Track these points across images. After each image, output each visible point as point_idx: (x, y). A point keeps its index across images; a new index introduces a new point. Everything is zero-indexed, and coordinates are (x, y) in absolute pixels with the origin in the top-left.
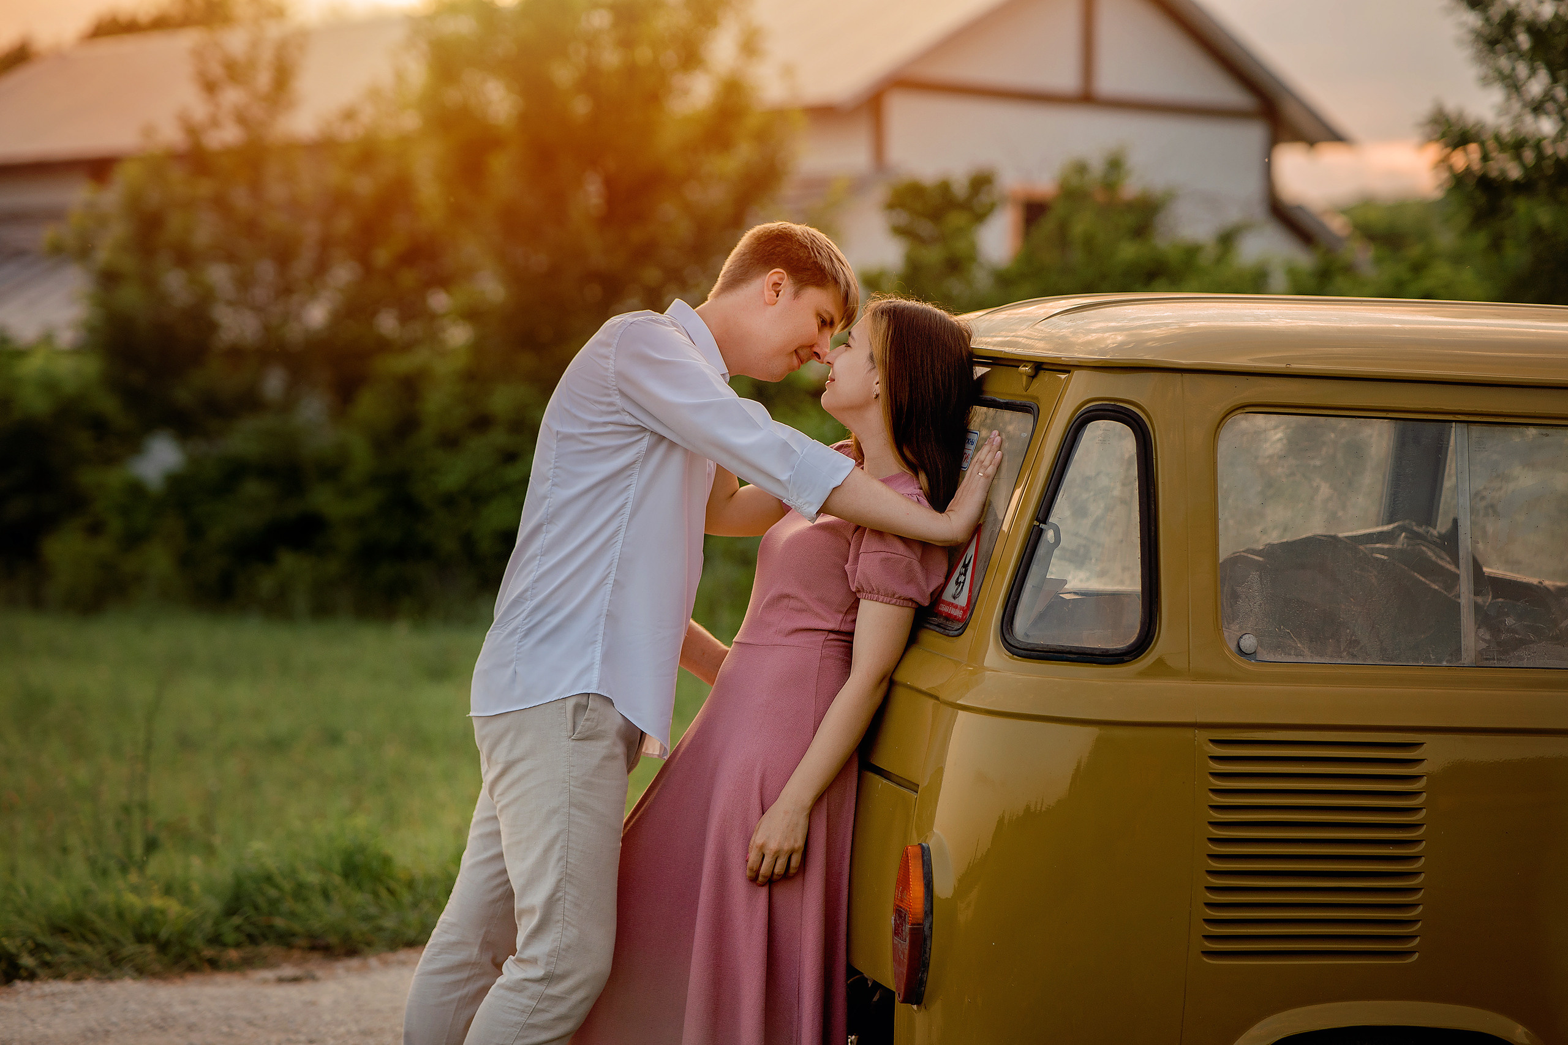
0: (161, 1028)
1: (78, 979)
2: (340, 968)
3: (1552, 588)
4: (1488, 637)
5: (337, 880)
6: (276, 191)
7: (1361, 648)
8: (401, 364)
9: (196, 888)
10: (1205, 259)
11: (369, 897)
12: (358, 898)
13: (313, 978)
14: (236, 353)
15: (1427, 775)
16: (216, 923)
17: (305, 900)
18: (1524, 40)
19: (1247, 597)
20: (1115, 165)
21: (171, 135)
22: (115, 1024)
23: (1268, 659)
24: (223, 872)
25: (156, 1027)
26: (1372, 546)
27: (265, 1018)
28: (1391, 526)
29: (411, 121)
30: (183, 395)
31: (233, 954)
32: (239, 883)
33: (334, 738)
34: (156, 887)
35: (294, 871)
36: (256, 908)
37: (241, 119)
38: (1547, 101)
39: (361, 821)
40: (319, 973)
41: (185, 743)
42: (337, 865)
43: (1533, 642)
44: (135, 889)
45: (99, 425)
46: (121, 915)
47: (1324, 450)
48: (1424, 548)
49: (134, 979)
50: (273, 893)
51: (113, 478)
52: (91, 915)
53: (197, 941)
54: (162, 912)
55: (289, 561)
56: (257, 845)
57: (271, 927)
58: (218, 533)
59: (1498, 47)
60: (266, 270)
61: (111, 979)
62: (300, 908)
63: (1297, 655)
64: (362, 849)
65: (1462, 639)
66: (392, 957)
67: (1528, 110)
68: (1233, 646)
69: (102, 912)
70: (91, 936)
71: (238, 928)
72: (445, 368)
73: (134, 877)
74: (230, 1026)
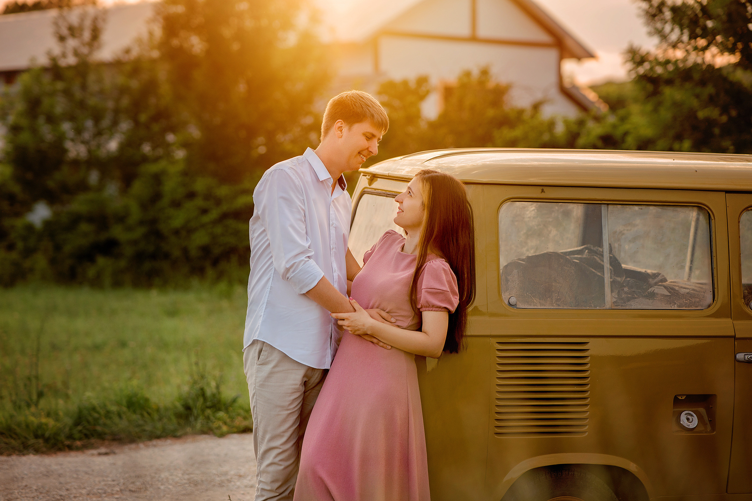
0: (47, 476)
1: (9, 455)
2: (126, 448)
3: (650, 274)
4: (617, 296)
5: (125, 409)
6: (93, 86)
7: (562, 302)
8: (153, 168)
9: (61, 414)
10: (526, 116)
11: (139, 416)
12: (134, 417)
13: (114, 453)
14: (76, 163)
15: (591, 356)
16: (71, 429)
17: (110, 418)
18: (668, 14)
19: (512, 281)
20: (485, 73)
21: (43, 61)
22: (26, 475)
23: (521, 307)
24: (73, 406)
25: (44, 475)
26: (573, 256)
27: (93, 471)
28: (582, 247)
29: (155, 54)
30: (51, 184)
31: (78, 443)
32: (80, 411)
33: (123, 344)
34: (43, 413)
35: (105, 406)
36: (88, 422)
37: (76, 53)
38: (679, 42)
39: (135, 382)
40: (117, 451)
41: (54, 347)
42: (124, 402)
43: (636, 298)
44: (33, 415)
45: (11, 198)
46: (27, 426)
47: (553, 214)
48: (595, 257)
49: (34, 454)
50: (96, 415)
51: (19, 223)
52: (14, 426)
53: (62, 437)
54: (46, 425)
55: (101, 261)
56: (88, 394)
57: (95, 430)
58: (68, 248)
59: (656, 18)
60: (89, 124)
61: (24, 455)
62: (108, 422)
63: (534, 306)
64: (136, 395)
65: (605, 298)
66: (150, 443)
67: (671, 47)
68: (507, 302)
69: (19, 425)
70: (14, 436)
71: (80, 432)
72: (174, 170)
73: (33, 409)
74: (77, 475)
